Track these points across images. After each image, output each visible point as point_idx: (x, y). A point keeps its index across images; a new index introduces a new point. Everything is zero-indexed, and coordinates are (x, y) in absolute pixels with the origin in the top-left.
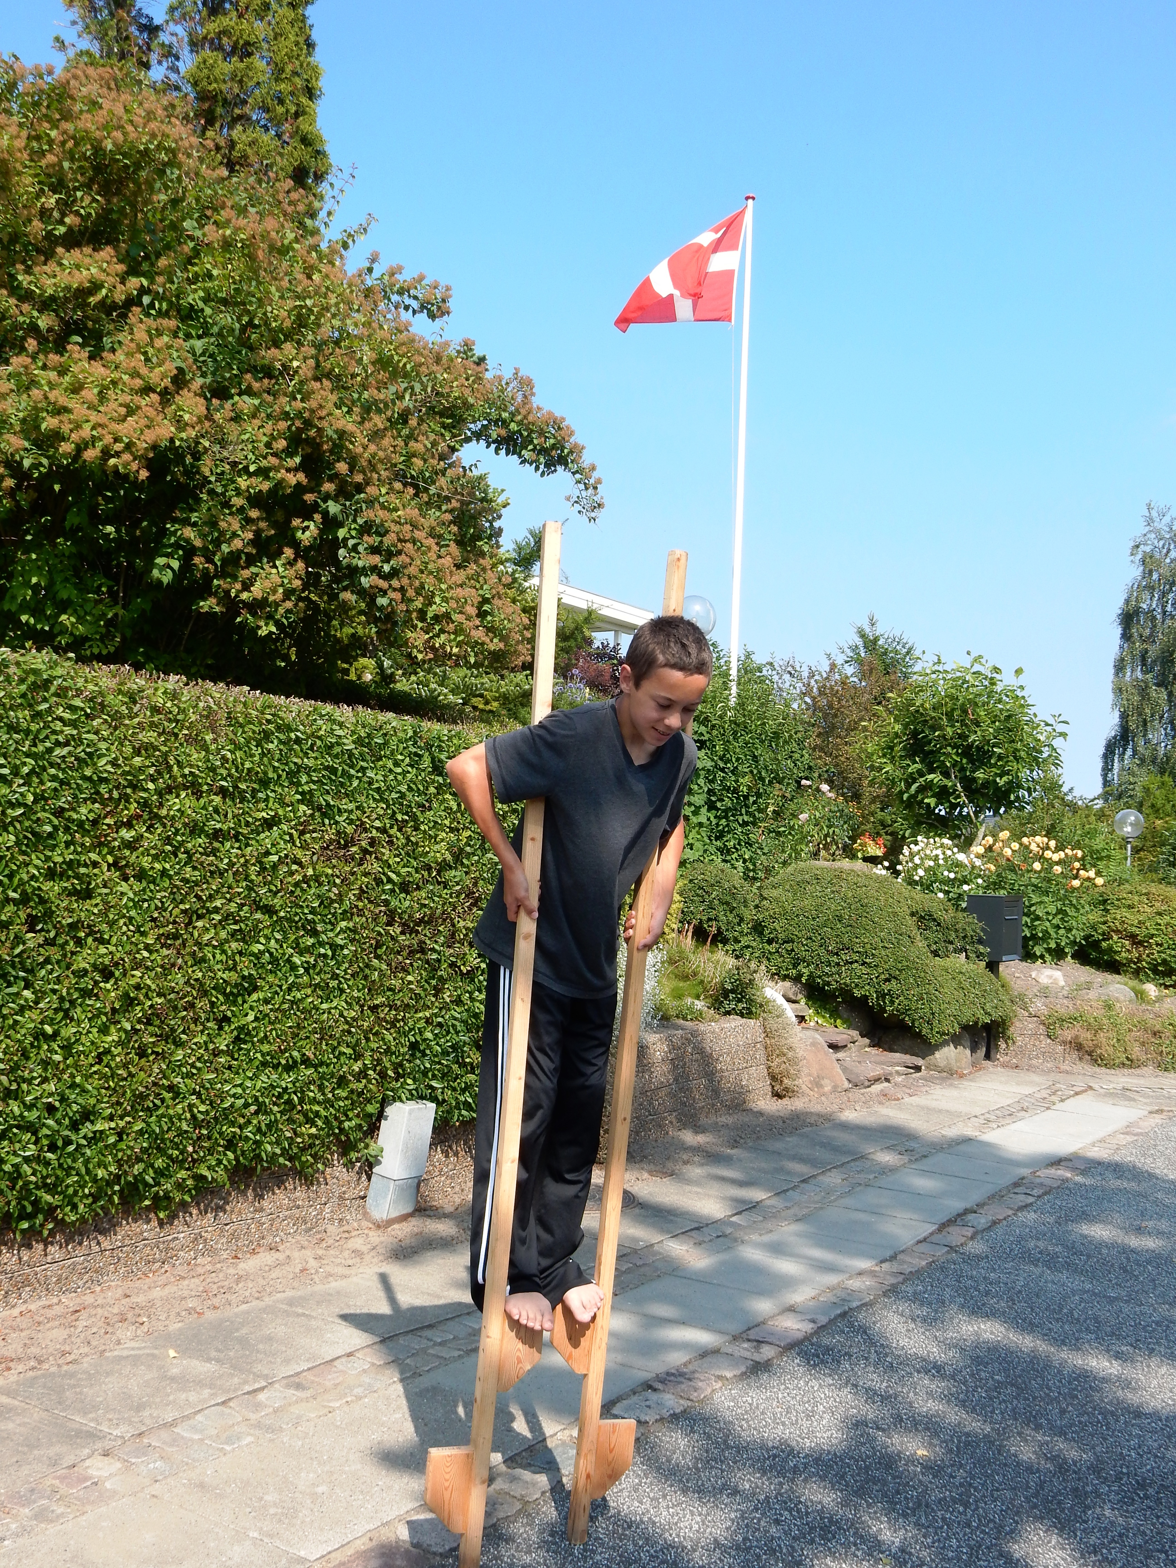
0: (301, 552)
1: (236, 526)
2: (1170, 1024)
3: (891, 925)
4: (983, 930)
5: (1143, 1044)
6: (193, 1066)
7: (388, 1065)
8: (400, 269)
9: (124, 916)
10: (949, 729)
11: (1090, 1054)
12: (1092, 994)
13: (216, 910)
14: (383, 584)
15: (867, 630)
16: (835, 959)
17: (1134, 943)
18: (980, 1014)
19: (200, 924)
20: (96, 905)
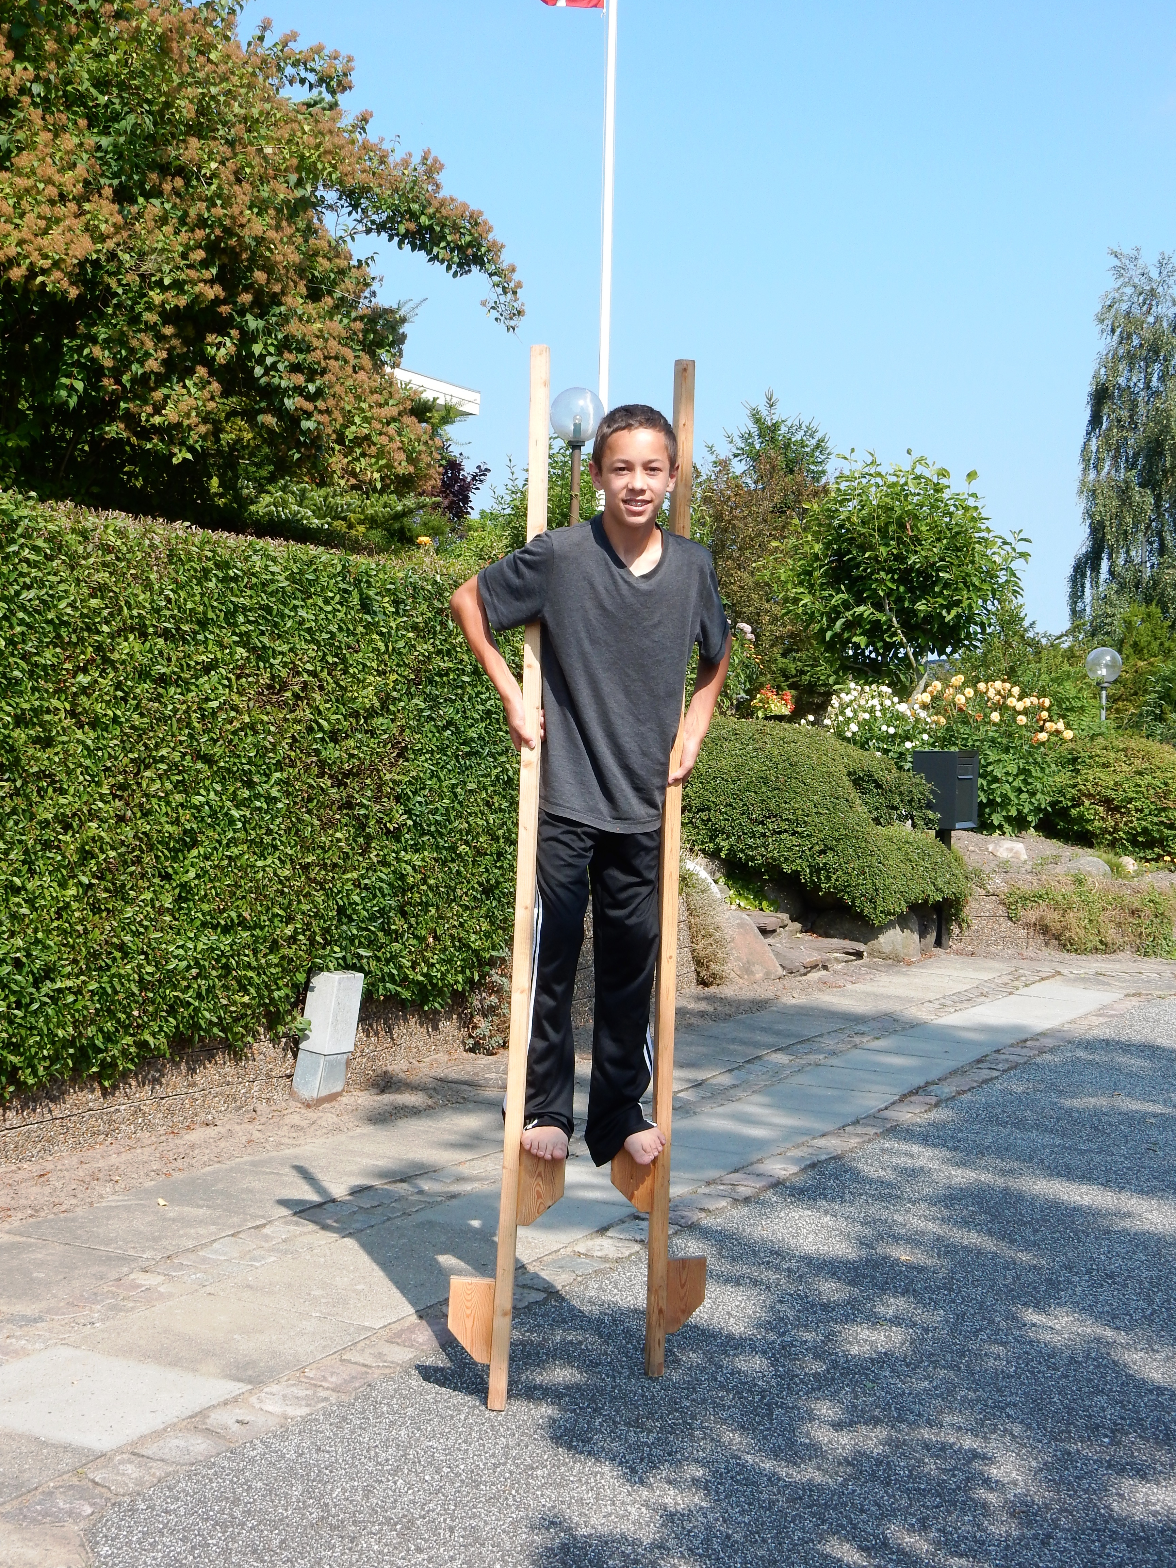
0: (214, 371)
1: (149, 345)
2: (1151, 901)
3: (826, 787)
4: (932, 792)
5: (1119, 925)
6: (140, 924)
7: (317, 929)
8: (293, 37)
9: (81, 765)
10: (882, 549)
11: (1057, 938)
12: (1059, 869)
13: (162, 759)
14: (308, 406)
15: (764, 412)
16: (760, 828)
17: (1109, 809)
18: (930, 890)
19: (147, 774)
20: (57, 754)
